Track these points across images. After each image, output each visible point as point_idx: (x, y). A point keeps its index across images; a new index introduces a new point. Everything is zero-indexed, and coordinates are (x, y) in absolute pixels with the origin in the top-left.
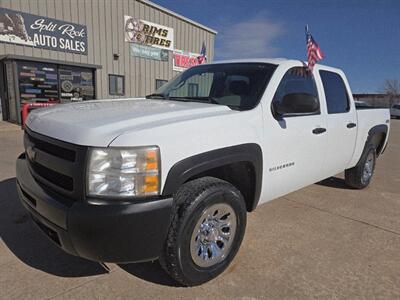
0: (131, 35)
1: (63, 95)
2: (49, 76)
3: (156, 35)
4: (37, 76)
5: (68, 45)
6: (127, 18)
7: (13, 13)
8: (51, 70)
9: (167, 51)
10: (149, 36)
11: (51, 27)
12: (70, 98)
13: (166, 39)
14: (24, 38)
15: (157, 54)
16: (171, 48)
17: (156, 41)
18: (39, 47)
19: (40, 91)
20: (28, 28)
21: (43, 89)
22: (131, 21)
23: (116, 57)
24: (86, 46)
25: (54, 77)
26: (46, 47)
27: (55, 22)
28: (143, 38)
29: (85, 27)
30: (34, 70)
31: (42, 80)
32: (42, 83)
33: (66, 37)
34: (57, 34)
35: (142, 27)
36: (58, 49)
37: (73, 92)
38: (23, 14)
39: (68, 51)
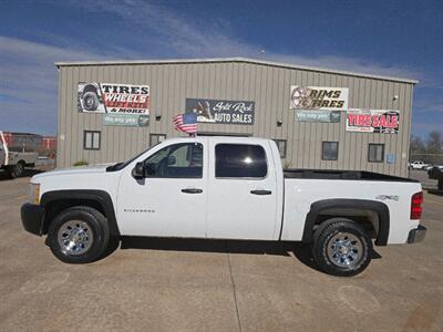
0: (296, 102)
3: (326, 98)
5: (238, 119)
6: (293, 88)
7: (203, 101)
9: (339, 112)
10: (317, 100)
11: (227, 107)
13: (338, 100)
14: (208, 117)
15: (326, 117)
16: (345, 108)
17: (325, 104)
18: (217, 122)
20: (211, 110)
22: (297, 89)
23: (279, 124)
24: (252, 118)
26: (222, 122)
27: (230, 102)
28: (310, 102)
29: (253, 103)
33: (238, 112)
34: (231, 111)
35: (309, 93)
36: (231, 122)
38: (209, 101)
39: (238, 123)
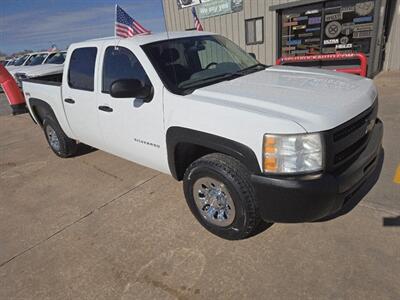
1: (326, 42)
2: (312, 21)
4: (300, 23)
8: (316, 11)
12: (334, 45)
19: (300, 42)
21: (303, 39)
25: (317, 20)
30: (297, 17)
31: (304, 27)
32: (303, 31)
37: (340, 36)
